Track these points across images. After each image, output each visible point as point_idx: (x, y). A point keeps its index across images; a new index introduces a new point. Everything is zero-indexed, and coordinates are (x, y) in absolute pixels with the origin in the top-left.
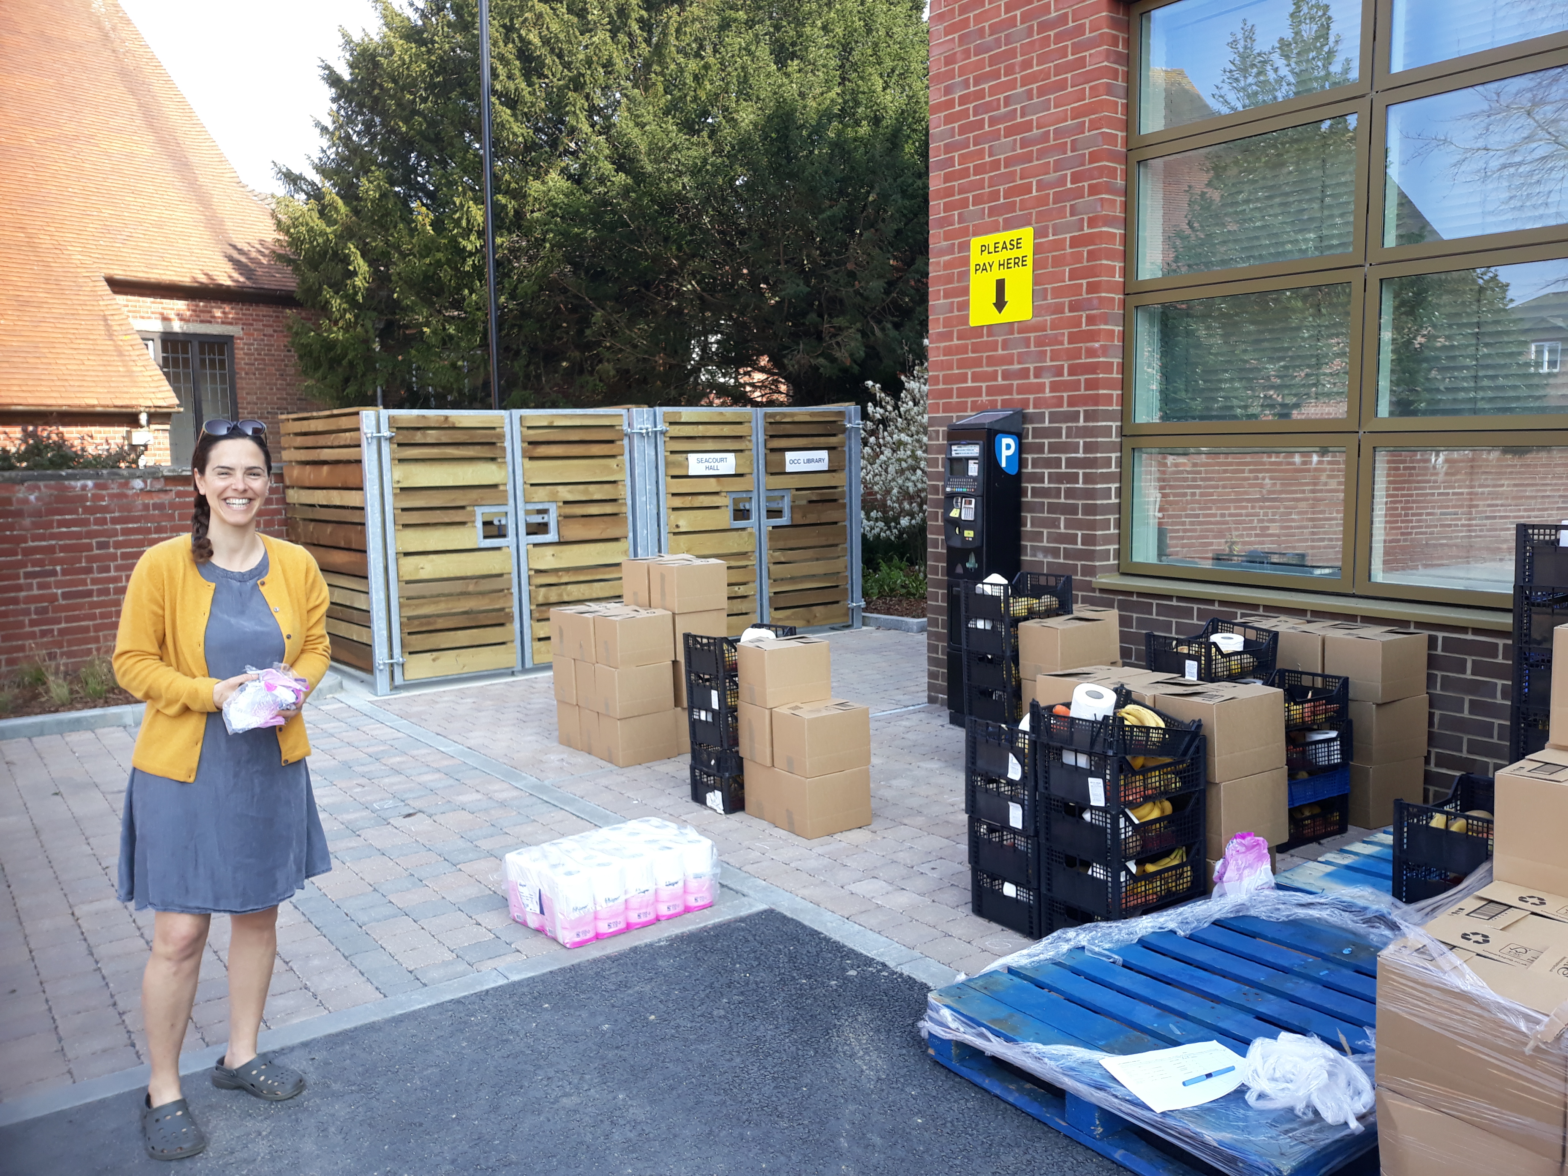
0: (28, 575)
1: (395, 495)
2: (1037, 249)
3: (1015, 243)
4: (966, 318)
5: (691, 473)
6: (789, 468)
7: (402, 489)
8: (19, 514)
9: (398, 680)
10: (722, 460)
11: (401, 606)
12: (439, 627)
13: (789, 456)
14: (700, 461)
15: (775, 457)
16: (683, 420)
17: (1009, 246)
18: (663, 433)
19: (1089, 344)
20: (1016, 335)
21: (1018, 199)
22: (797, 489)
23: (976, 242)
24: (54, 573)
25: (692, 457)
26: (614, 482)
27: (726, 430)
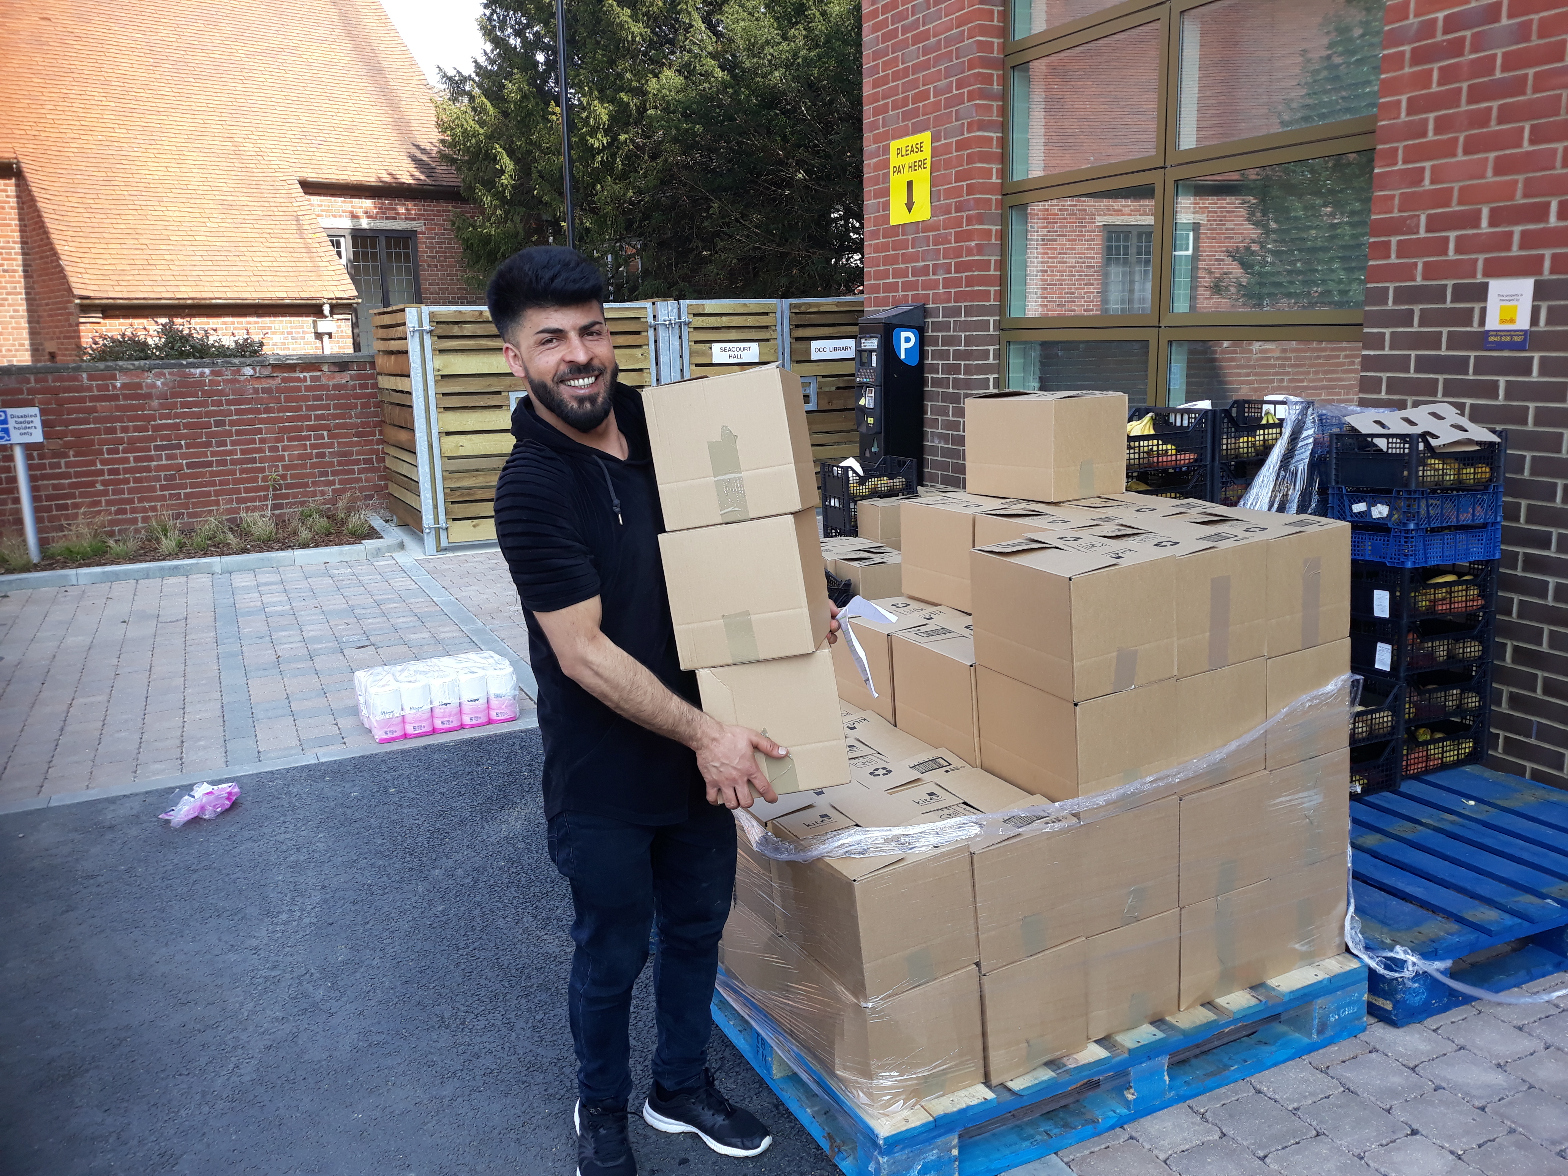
0: (157, 448)
1: (436, 381)
2: (934, 152)
3: (918, 146)
4: (887, 218)
5: (715, 361)
6: (814, 357)
7: (442, 376)
8: (149, 396)
9: (444, 543)
10: (745, 349)
11: (444, 479)
12: (478, 497)
13: (814, 344)
14: (723, 350)
15: (800, 345)
16: (706, 312)
17: (915, 150)
18: (688, 324)
19: (967, 243)
20: (921, 234)
21: (921, 104)
22: (824, 377)
23: (894, 145)
24: (179, 447)
25: (716, 347)
26: (641, 370)
27: (751, 321)
